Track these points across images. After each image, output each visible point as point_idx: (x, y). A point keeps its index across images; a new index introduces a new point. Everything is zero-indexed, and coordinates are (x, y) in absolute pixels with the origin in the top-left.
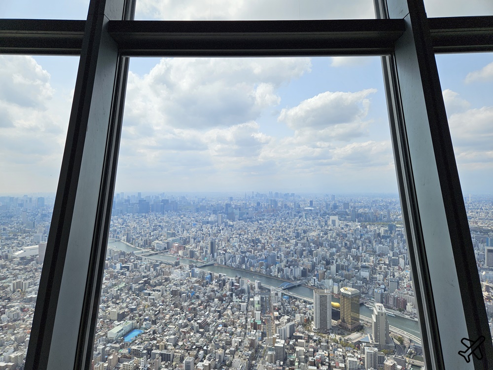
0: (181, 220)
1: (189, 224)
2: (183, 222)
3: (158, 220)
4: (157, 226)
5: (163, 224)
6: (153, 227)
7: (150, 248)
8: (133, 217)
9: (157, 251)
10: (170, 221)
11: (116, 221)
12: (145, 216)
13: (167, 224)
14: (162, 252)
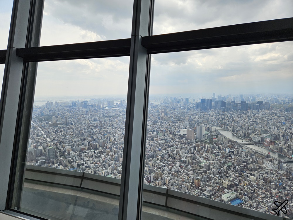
0: (273, 118)
2: (274, 120)
3: (254, 117)
4: (253, 122)
5: (258, 121)
6: (250, 123)
7: (248, 139)
8: (237, 114)
9: (253, 142)
10: (263, 118)
11: (226, 116)
12: (245, 113)
13: (261, 121)
14: (257, 144)
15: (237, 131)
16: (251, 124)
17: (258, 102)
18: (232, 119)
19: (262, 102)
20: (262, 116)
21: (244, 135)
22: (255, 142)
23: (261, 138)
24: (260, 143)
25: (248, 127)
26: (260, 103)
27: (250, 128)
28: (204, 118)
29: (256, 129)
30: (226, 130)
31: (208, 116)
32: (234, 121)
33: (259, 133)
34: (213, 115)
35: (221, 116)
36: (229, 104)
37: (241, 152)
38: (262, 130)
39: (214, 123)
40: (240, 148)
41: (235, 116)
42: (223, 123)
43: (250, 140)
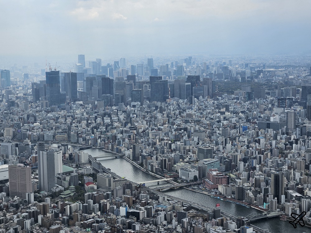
0: (222, 117)
1: (235, 127)
2: (225, 122)
3: (182, 117)
4: (181, 129)
5: (191, 127)
6: (174, 133)
7: (171, 177)
8: (142, 110)
9: (182, 181)
10: (202, 119)
11: (115, 118)
12: (161, 108)
13: (197, 127)
14: (190, 185)
15: (144, 157)
16: (175, 135)
17: (190, 78)
18: (129, 125)
19: (198, 78)
20: (199, 114)
21: (162, 167)
22: (187, 182)
23: (199, 169)
24: (198, 182)
25: (170, 145)
26: (194, 80)
27: (173, 146)
28: (57, 128)
29: (188, 148)
30: (116, 158)
31: (69, 120)
32: (135, 131)
33: (194, 157)
34: (81, 118)
35: (103, 119)
36: (121, 85)
37: (157, 211)
38: (200, 150)
39: (84, 139)
40: (154, 202)
41: (137, 117)
42: (108, 138)
43: (176, 178)
